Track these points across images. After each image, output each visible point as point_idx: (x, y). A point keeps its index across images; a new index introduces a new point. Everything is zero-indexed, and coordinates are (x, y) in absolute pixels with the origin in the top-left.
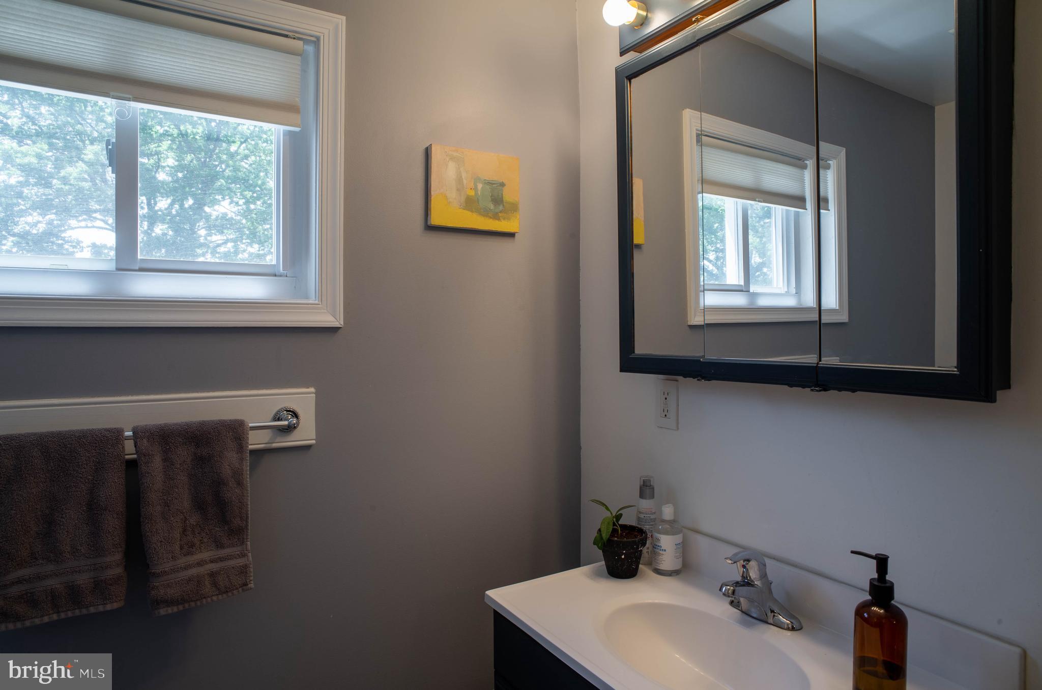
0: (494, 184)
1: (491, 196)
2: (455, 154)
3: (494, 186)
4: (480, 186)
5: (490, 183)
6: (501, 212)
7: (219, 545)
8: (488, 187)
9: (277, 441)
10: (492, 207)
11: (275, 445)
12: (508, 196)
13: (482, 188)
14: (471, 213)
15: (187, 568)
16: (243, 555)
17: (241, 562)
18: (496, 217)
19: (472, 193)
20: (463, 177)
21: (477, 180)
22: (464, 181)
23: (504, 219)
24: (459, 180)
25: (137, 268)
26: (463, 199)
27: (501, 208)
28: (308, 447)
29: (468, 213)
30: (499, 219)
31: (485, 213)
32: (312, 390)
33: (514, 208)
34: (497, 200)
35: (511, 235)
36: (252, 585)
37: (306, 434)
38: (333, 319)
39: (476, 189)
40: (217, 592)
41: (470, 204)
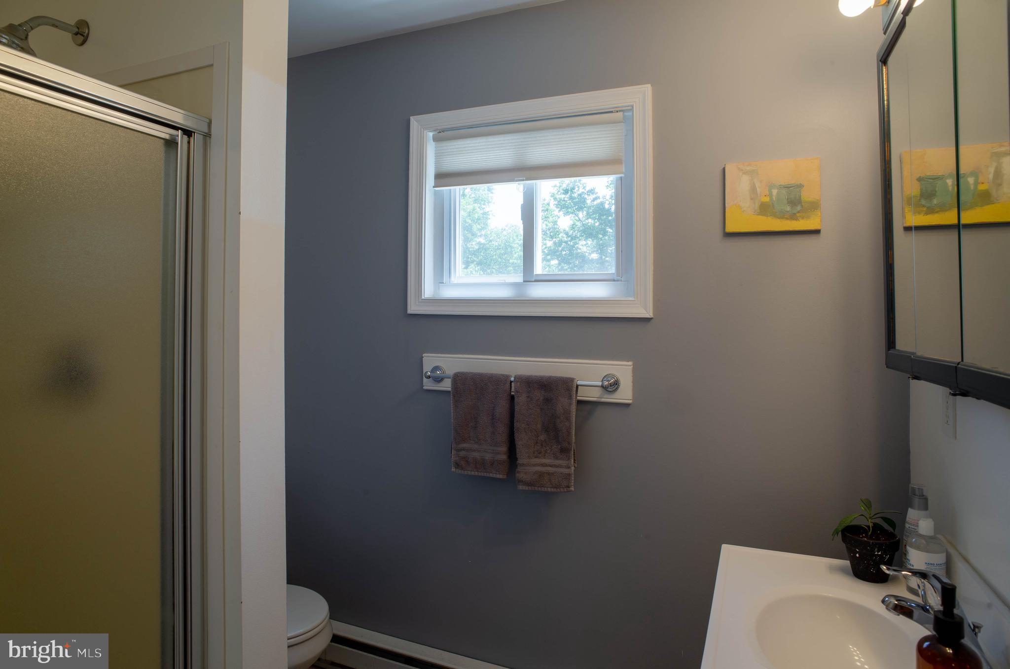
0: (791, 187)
1: (788, 199)
2: (748, 168)
3: (791, 189)
4: (775, 192)
5: (787, 187)
6: (799, 212)
7: (556, 458)
8: (784, 191)
9: (604, 397)
10: (788, 208)
11: (603, 400)
12: (807, 196)
13: (777, 193)
14: (766, 218)
15: (535, 465)
16: (569, 468)
17: (566, 471)
18: (793, 217)
19: (767, 199)
20: (757, 187)
21: (771, 186)
22: (758, 189)
23: (803, 218)
24: (753, 189)
25: (533, 280)
26: (757, 206)
27: (799, 208)
28: (628, 405)
29: (763, 218)
30: (797, 219)
31: (782, 216)
32: (630, 363)
33: (814, 206)
34: (794, 202)
35: (817, 232)
36: (572, 489)
37: (624, 394)
38: (645, 312)
39: (770, 195)
40: (551, 486)
41: (764, 209)
